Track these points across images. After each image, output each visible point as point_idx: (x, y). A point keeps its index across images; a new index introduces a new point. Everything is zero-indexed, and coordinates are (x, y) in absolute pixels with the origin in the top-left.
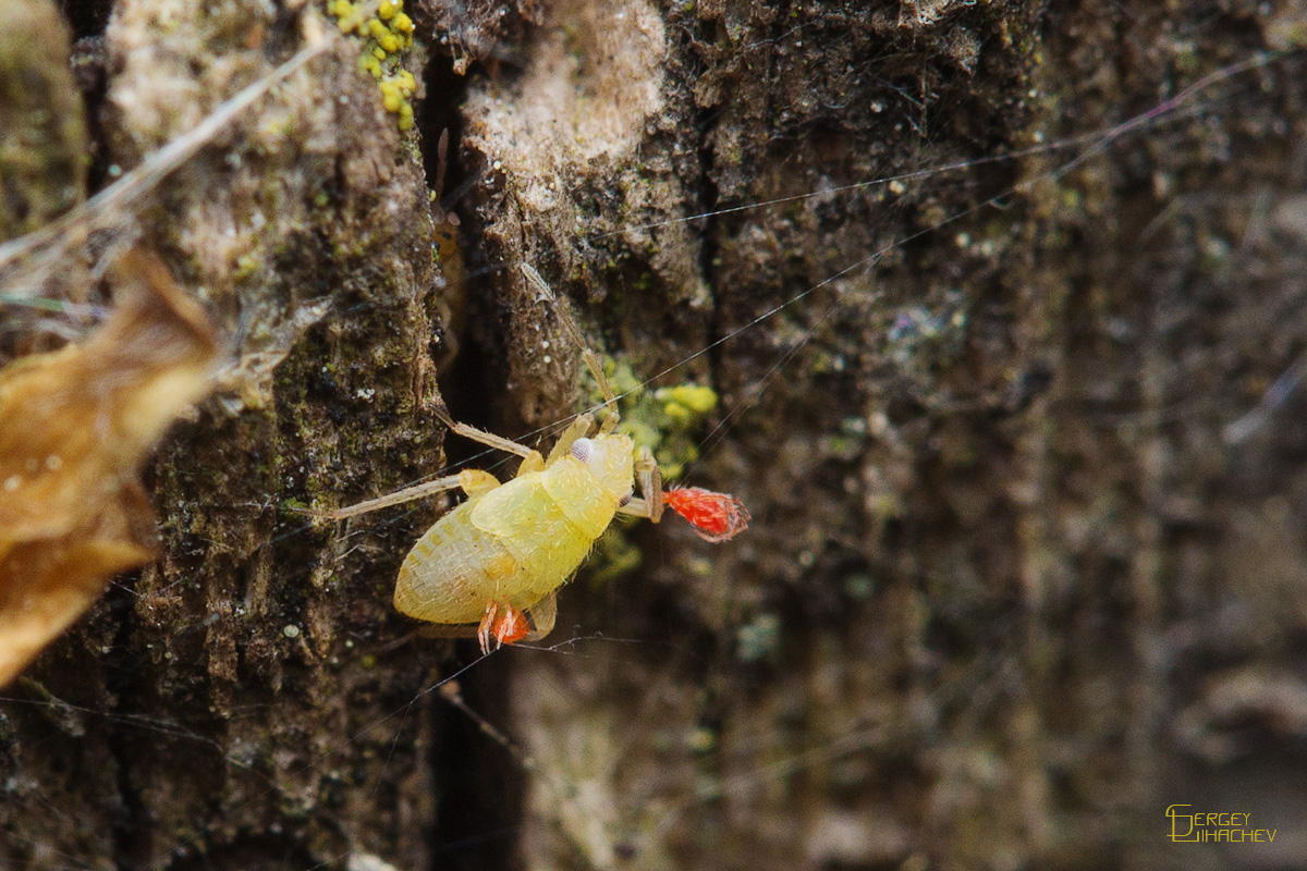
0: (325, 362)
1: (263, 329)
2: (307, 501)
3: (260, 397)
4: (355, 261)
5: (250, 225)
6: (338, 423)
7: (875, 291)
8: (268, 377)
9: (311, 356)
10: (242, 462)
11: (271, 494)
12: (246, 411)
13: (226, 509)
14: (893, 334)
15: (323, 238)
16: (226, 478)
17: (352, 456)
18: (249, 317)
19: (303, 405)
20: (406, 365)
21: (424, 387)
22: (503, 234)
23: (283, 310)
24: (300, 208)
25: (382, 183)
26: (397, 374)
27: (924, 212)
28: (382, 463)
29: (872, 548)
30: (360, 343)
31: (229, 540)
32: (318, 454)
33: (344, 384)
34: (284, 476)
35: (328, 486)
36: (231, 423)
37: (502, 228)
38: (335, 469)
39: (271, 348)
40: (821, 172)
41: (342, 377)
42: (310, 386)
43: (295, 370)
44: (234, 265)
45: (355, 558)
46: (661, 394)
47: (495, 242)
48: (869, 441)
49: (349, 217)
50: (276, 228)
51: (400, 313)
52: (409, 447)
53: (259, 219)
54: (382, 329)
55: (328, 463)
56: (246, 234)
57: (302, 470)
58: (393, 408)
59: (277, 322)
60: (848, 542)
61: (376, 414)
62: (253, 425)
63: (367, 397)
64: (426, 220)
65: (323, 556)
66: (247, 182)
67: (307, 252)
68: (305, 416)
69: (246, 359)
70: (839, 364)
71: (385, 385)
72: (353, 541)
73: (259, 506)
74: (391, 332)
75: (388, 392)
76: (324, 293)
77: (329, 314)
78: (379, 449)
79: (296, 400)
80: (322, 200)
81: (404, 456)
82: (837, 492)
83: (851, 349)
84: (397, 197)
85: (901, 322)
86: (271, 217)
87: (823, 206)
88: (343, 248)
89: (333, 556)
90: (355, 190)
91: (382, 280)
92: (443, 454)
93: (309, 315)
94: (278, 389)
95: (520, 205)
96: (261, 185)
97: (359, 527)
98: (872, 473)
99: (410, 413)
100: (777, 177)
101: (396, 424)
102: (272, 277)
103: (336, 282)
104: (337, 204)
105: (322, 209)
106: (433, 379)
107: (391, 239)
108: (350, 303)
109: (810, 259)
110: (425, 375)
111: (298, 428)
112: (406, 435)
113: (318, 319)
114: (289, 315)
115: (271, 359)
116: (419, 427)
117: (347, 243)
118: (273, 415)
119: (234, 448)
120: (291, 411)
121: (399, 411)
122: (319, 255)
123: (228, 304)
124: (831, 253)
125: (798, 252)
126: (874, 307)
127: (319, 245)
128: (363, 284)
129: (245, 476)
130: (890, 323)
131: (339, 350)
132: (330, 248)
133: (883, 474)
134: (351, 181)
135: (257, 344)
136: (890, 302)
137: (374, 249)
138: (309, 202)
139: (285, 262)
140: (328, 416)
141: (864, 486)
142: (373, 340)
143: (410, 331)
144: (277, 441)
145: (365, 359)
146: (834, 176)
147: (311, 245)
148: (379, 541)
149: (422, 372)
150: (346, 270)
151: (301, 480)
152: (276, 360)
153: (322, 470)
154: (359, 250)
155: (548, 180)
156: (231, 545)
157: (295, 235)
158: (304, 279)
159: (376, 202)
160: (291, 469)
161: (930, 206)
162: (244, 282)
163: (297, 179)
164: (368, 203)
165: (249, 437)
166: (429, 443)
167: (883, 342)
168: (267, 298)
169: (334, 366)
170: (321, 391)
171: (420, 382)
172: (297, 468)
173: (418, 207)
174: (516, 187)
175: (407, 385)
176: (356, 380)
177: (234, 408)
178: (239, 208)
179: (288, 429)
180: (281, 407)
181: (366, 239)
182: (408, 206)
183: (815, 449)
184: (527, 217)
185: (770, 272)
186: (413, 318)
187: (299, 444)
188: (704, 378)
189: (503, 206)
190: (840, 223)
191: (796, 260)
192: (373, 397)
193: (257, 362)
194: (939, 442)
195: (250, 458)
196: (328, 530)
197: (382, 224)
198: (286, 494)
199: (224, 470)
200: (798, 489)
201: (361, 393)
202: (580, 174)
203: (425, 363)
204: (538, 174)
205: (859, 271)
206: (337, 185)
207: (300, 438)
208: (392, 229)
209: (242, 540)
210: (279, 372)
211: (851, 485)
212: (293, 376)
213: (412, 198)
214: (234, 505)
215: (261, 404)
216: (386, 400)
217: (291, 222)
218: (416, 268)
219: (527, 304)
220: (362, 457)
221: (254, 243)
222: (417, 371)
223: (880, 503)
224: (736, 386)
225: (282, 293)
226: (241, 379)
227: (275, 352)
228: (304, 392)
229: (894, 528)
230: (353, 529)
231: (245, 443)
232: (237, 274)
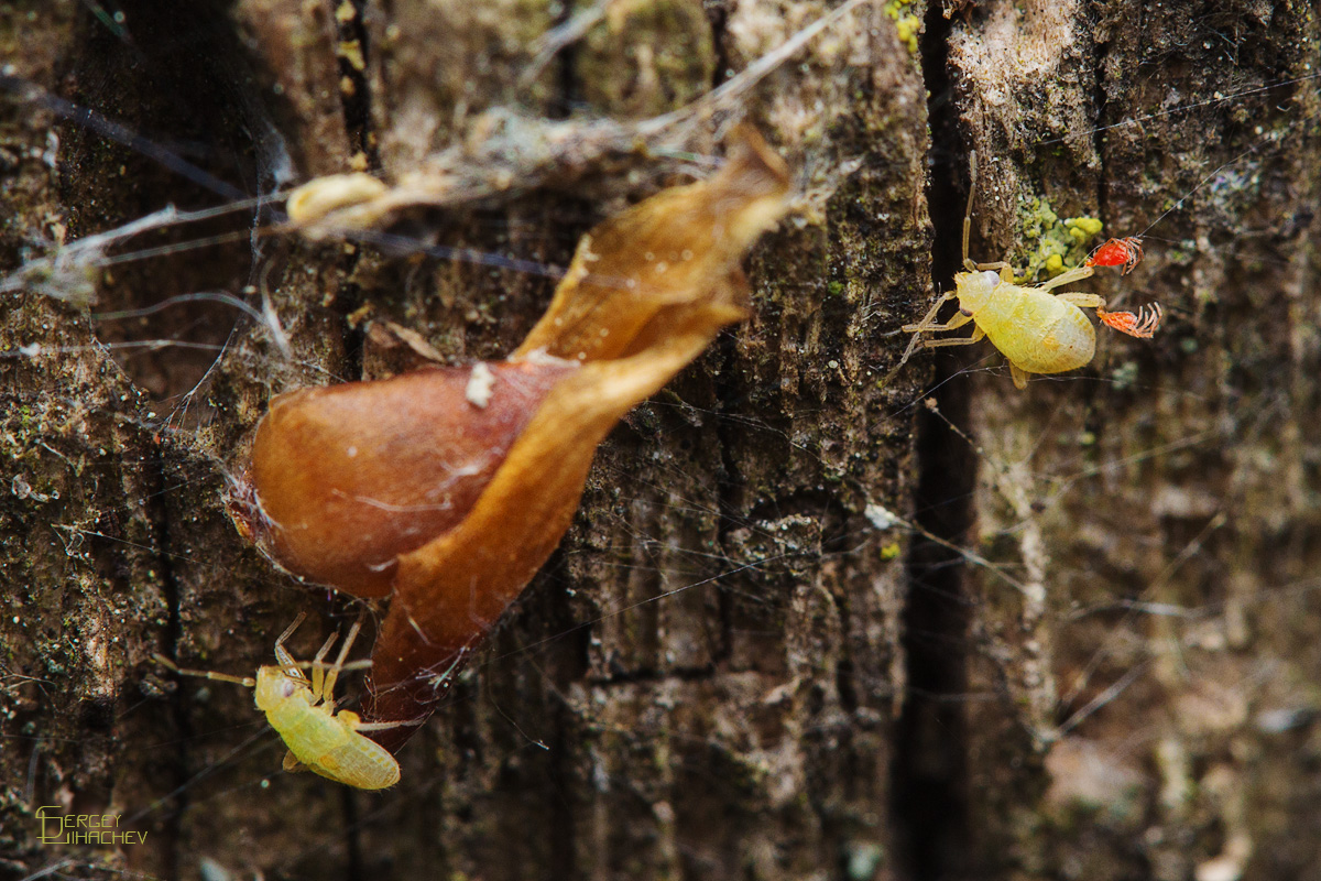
0: (858, 196)
1: (820, 175)
2: (845, 283)
3: (817, 217)
4: (878, 134)
5: (813, 109)
6: (865, 235)
7: (1203, 160)
8: (823, 205)
9: (850, 192)
10: (804, 257)
11: (823, 277)
12: (809, 226)
13: (795, 287)
14: (1214, 188)
15: (859, 119)
16: (795, 267)
17: (874, 256)
18: (812, 167)
19: (844, 224)
20: (909, 200)
21: (920, 214)
22: (972, 119)
23: (833, 163)
24: (845, 100)
25: (897, 85)
26: (903, 205)
27: (1235, 112)
28: (893, 260)
29: (1197, 321)
30: (879, 185)
31: (796, 307)
32: (852, 254)
33: (870, 210)
34: (831, 267)
35: (858, 274)
36: (798, 233)
37: (972, 115)
38: (863, 264)
39: (824, 186)
40: (1171, 85)
41: (869, 206)
42: (849, 211)
43: (840, 200)
44: (803, 134)
45: (874, 320)
46: (1068, 222)
47: (966, 123)
48: (1197, 254)
49: (876, 106)
50: (829, 112)
51: (906, 167)
52: (909, 250)
53: (819, 106)
54: (894, 177)
55: (859, 260)
56: (811, 115)
57: (842, 263)
58: (900, 226)
59: (828, 171)
60: (1183, 316)
61: (889, 230)
62: (813, 235)
63: (884, 219)
64: (923, 109)
65: (854, 317)
66: (812, 82)
67: (849, 127)
68: (845, 229)
69: (810, 192)
70: (1179, 206)
71: (895, 212)
72: (873, 309)
73: (815, 286)
74: (900, 179)
75: (897, 216)
76: (858, 153)
77: (862, 167)
78: (891, 252)
79: (840, 220)
80: (859, 94)
81: (906, 257)
82: (1177, 286)
83: (1187, 196)
84: (905, 95)
85: (1219, 180)
86: (827, 104)
87: (1172, 106)
88: (871, 126)
89: (860, 317)
90: (881, 89)
91: (895, 146)
92: (930, 256)
93: (849, 166)
94: (829, 212)
95: (983, 101)
96: (822, 85)
97: (877, 300)
98: (1198, 274)
99: (911, 230)
100: (1144, 88)
101: (901, 236)
102: (827, 142)
103: (866, 147)
104: (868, 97)
105: (859, 101)
106: (925, 208)
107: (901, 120)
108: (875, 161)
109: (1163, 139)
110: (921, 207)
111: (841, 237)
112: (908, 243)
113: (855, 170)
114: (837, 166)
115: (825, 194)
116: (916, 238)
117: (874, 122)
118: (825, 229)
119: (800, 249)
120: (836, 227)
121: (904, 228)
122: (856, 129)
123: (798, 159)
124: (1177, 136)
125: (1156, 135)
126: (1202, 171)
127: (856, 123)
128: (884, 149)
129: (807, 267)
130: (1212, 181)
131: (867, 190)
132: (863, 124)
133: (1205, 276)
134: (878, 84)
135: (816, 184)
136: (1211, 168)
137: (891, 127)
138: (851, 96)
139: (836, 133)
140: (860, 230)
141: (1193, 283)
142: (889, 183)
143: (912, 178)
144: (827, 245)
145: (883, 195)
146: (1178, 88)
147: (852, 123)
148: (890, 310)
149: (919, 204)
150: (873, 139)
151: (842, 270)
152: (828, 195)
153: (855, 264)
154: (881, 127)
155: (1001, 86)
156: (797, 309)
157: (841, 116)
158: (847, 144)
159: (892, 96)
160: (835, 263)
161: (1239, 108)
162: (810, 145)
163: (843, 81)
164: (887, 97)
165: (810, 242)
166: (922, 249)
167: (1208, 192)
168: (823, 156)
169: (864, 199)
170: (854, 214)
171: (918, 211)
172: (839, 262)
173: (919, 101)
174: (980, 90)
175: (909, 212)
176: (878, 208)
177: (800, 224)
178: (807, 98)
179: (834, 238)
180: (830, 224)
181: (886, 120)
182: (913, 100)
183: (1164, 258)
184: (987, 109)
185: (1137, 147)
186: (914, 170)
187: (841, 248)
188: (1095, 213)
189: (972, 101)
190: (1183, 117)
191: (1154, 140)
192: (889, 219)
193: (815, 195)
194: (1241, 255)
195: (810, 255)
196: (857, 301)
197: (896, 111)
198: (832, 278)
199: (794, 262)
200: (1151, 285)
201: (880, 216)
202: (1021, 83)
203: (921, 199)
204: (994, 82)
205: (1193, 148)
206: (869, 87)
207: (842, 244)
208: (903, 114)
209: (804, 306)
210: (829, 202)
211: (1185, 281)
212: (837, 205)
213: (915, 95)
214: (800, 284)
215: (818, 222)
216: (896, 221)
217: (841, 109)
218: (917, 139)
219: (986, 163)
220: (879, 257)
221: (816, 120)
222: (915, 203)
223: (1203, 293)
224: (1115, 217)
225: (832, 153)
226: (806, 207)
227: (827, 190)
228: (845, 215)
229: (1211, 307)
230: (873, 302)
231: (808, 246)
232: (806, 140)
